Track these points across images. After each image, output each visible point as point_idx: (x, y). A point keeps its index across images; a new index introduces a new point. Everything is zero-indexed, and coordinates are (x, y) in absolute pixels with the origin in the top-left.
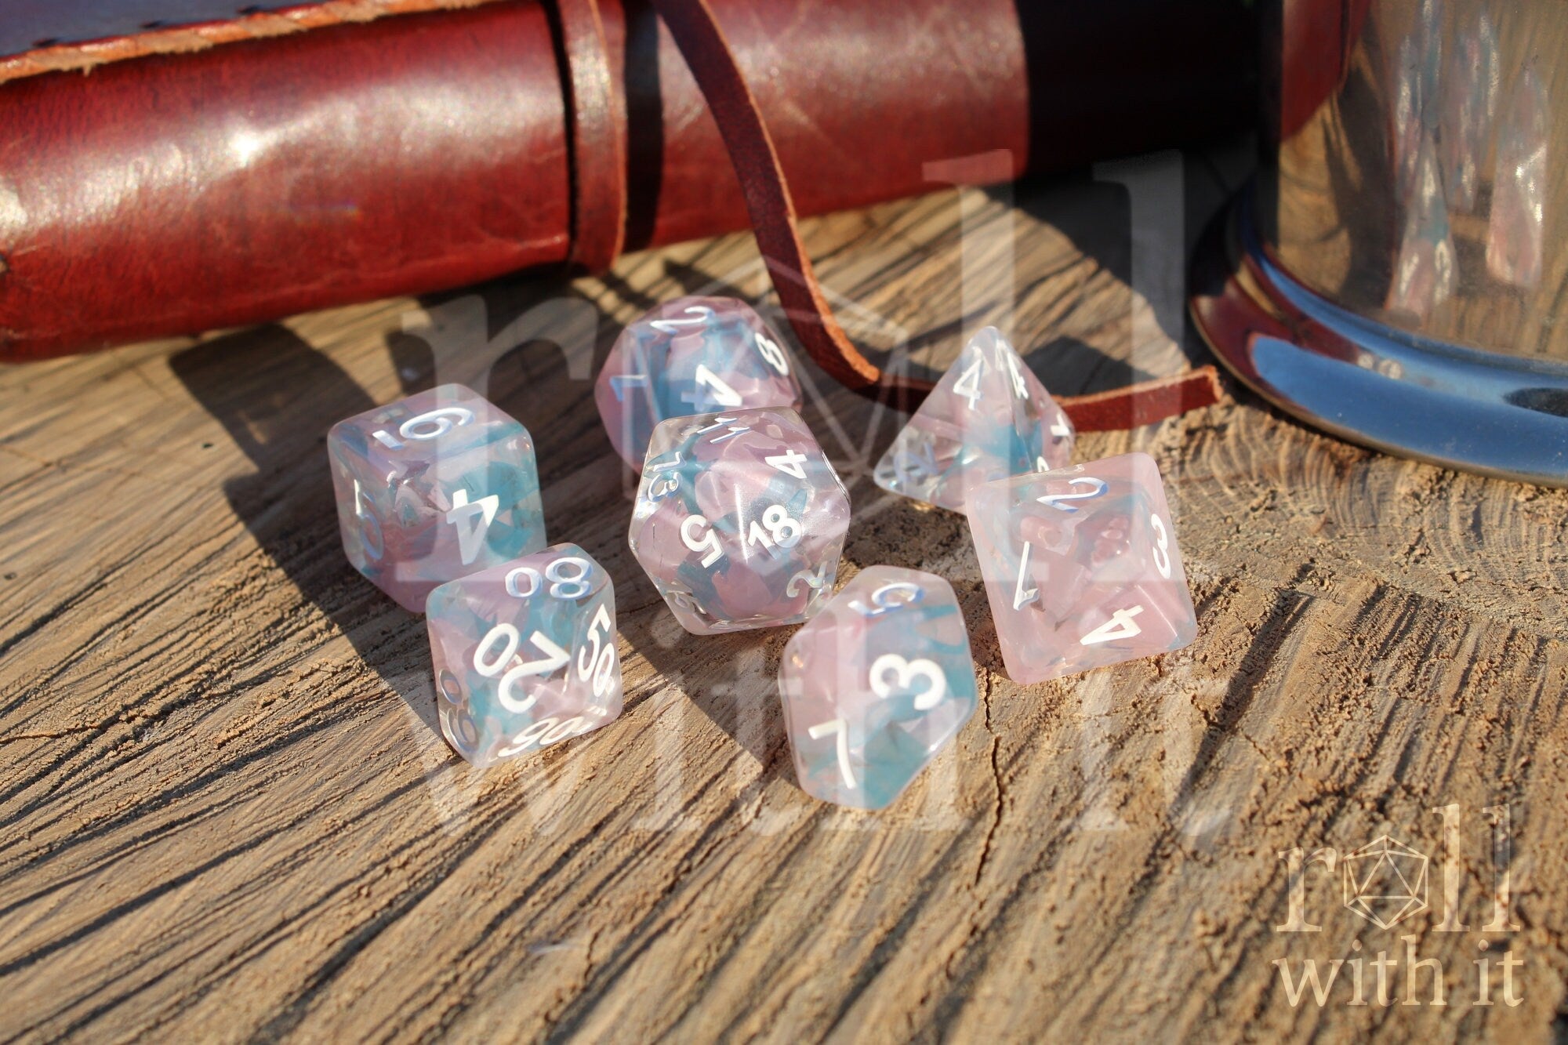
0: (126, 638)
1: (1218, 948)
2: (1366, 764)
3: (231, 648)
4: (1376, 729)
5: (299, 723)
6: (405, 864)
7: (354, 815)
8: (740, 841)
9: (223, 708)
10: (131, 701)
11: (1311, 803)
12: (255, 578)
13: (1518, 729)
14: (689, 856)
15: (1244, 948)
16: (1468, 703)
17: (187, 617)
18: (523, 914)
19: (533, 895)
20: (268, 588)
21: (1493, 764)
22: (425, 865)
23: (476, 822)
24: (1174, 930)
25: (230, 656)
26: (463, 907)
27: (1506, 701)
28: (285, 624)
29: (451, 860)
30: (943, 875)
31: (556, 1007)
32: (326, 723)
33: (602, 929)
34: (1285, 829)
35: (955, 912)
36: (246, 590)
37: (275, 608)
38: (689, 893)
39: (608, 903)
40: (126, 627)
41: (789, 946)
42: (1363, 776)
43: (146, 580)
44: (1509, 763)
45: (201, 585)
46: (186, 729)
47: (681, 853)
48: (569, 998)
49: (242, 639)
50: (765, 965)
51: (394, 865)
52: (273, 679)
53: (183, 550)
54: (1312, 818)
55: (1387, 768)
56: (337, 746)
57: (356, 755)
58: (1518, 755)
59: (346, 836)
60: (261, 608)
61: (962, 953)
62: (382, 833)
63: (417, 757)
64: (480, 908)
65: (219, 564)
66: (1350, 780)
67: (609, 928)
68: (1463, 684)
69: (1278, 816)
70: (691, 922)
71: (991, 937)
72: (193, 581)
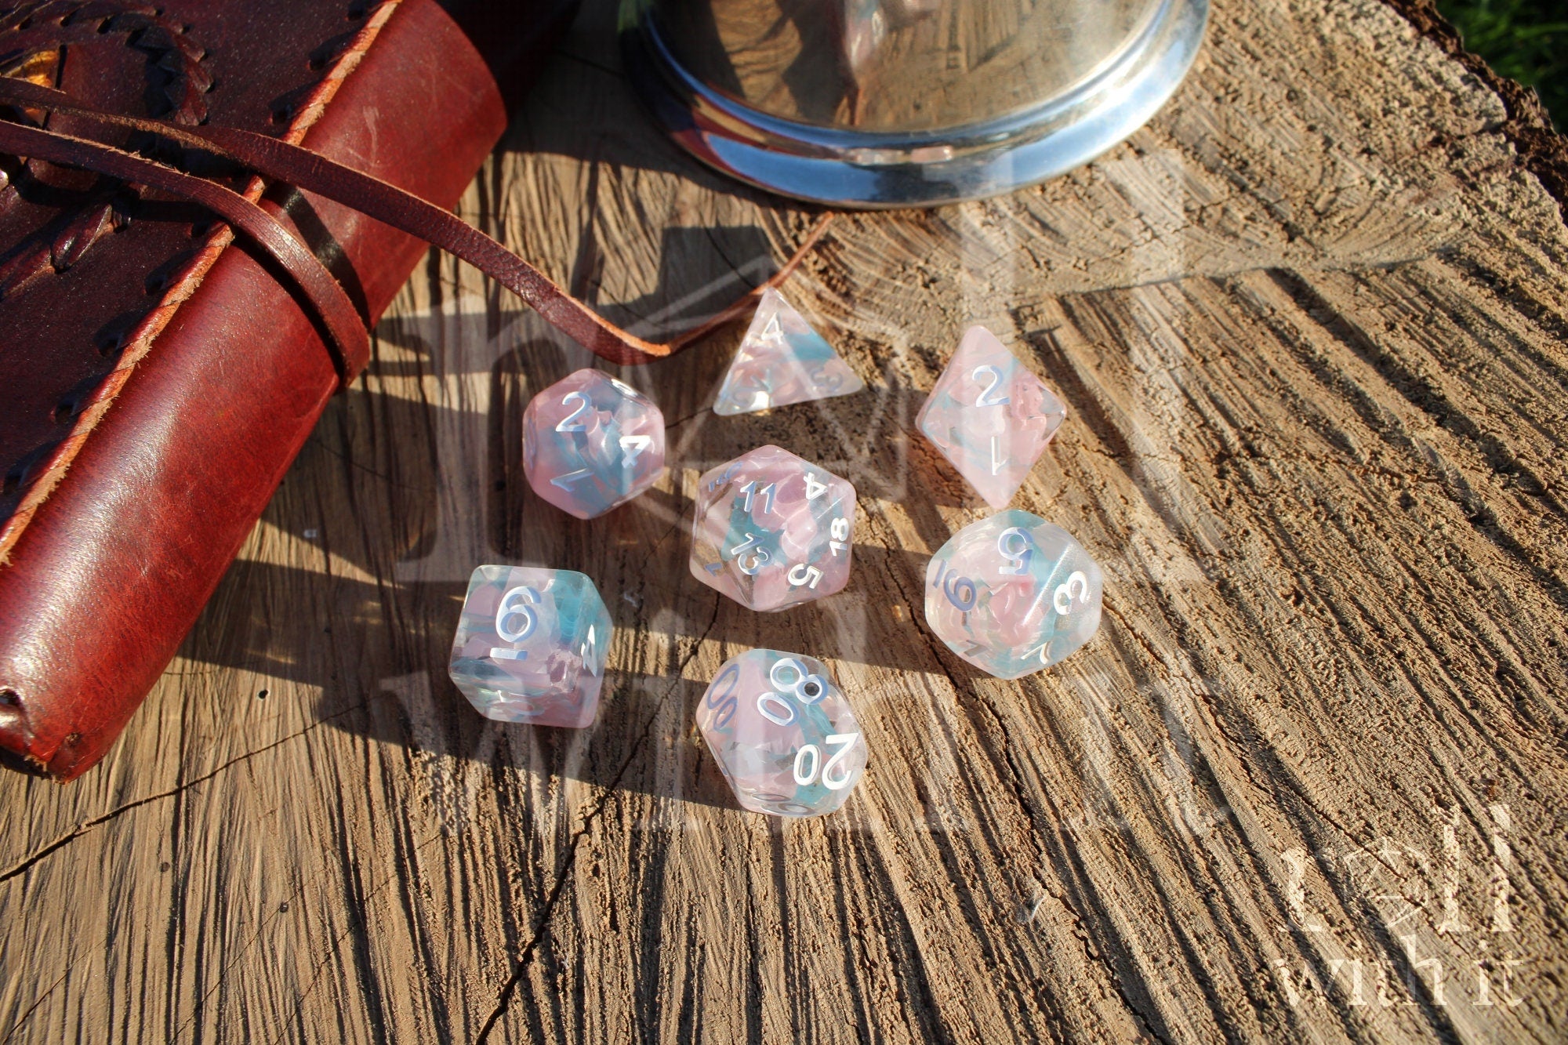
1: (1312, 608)
2: (1210, 428)
3: (506, 843)
4: (1185, 401)
5: (637, 870)
6: (860, 923)
7: (778, 913)
8: (1018, 743)
9: (579, 901)
10: (503, 940)
11: (1221, 474)
12: (437, 775)
13: (1242, 354)
14: (1002, 777)
15: (1322, 597)
16: (1202, 351)
17: (440, 842)
18: (978, 898)
19: (963, 879)
20: (459, 777)
21: (1258, 384)
22: (871, 913)
23: (852, 855)
24: (1282, 614)
25: (512, 851)
26: (939, 924)
27: (1215, 338)
28: (512, 798)
29: (882, 896)
30: (1145, 675)
31: (1087, 945)
32: (654, 855)
33: (1034, 870)
34: (1238, 501)
35: (1185, 696)
36: (448, 790)
37: (484, 788)
38: (1044, 804)
39: (1012, 850)
40: (417, 884)
41: (1141, 793)
42: (1220, 437)
43: (374, 835)
44: (1265, 378)
45: (415, 811)
46: (580, 936)
47: (995, 778)
48: (1084, 933)
49: (500, 832)
50: (1149, 818)
51: (855, 929)
52: (577, 852)
53: (363, 791)
54: (1236, 484)
55: (1222, 423)
56: (692, 870)
57: (713, 867)
58: (1263, 370)
59: (799, 933)
60: (477, 795)
61: (1220, 718)
62: (815, 912)
63: (750, 837)
64: (948, 916)
65: (402, 783)
66: (1217, 444)
67: (1036, 866)
68: (1184, 341)
69: (1223, 497)
70: (1072, 822)
71: (1220, 696)
72: (405, 811)
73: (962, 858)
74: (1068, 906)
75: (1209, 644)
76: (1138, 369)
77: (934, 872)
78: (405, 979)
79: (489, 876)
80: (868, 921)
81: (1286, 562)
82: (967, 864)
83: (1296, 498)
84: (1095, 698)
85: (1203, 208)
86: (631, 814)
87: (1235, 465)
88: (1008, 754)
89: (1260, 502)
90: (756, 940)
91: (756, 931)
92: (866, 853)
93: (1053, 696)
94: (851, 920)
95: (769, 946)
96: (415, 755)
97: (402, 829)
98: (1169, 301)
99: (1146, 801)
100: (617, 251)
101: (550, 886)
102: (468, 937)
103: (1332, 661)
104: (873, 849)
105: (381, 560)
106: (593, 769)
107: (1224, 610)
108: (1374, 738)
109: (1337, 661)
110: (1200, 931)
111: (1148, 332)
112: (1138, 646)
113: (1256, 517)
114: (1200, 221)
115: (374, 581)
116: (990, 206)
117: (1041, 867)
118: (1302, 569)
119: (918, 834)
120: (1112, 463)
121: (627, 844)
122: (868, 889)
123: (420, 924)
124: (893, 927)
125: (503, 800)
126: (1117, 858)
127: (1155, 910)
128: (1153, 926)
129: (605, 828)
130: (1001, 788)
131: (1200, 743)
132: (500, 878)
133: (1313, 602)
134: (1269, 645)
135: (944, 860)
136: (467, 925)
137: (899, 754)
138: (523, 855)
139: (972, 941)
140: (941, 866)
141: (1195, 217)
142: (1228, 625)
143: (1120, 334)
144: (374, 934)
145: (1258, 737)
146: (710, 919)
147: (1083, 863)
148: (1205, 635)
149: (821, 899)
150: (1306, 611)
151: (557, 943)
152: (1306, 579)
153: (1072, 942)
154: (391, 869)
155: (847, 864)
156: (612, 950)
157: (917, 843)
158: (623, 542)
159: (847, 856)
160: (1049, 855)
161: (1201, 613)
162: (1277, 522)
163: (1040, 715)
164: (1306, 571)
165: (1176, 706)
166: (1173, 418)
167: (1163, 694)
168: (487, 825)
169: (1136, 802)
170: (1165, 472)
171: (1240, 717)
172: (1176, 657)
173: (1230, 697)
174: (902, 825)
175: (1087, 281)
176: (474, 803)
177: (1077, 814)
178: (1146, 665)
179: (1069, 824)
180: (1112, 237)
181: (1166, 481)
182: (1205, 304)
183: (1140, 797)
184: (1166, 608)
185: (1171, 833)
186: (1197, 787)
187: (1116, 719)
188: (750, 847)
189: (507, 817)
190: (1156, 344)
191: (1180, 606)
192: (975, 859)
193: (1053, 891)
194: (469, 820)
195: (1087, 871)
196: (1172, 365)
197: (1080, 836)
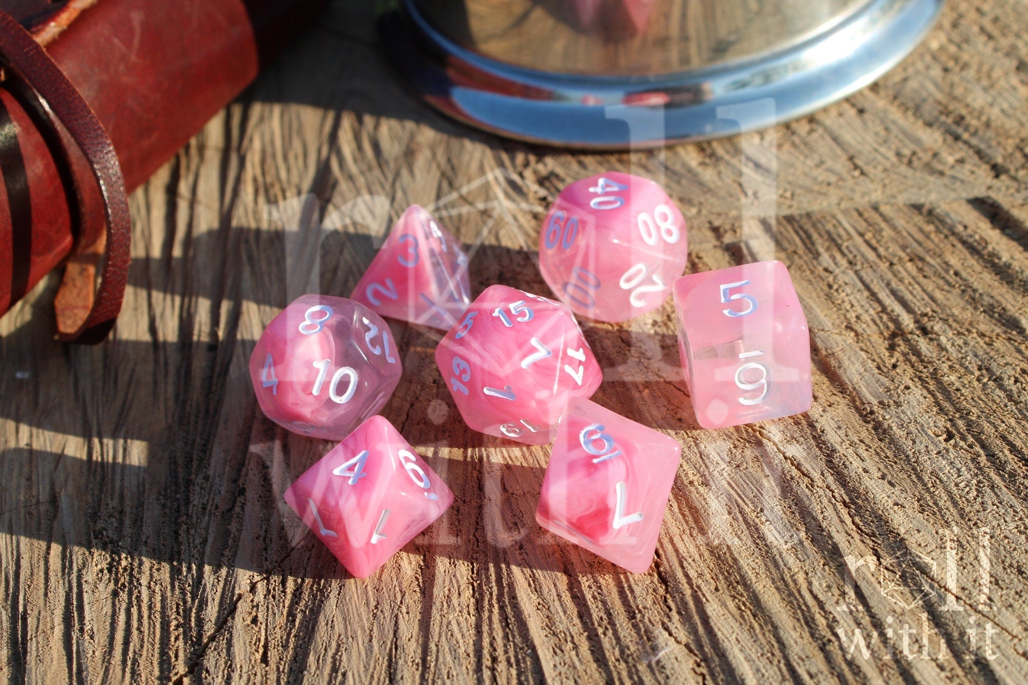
0: (92, 637)
1: (962, 443)
2: (887, 314)
3: (171, 603)
4: (866, 293)
5: (294, 621)
6: (494, 660)
7: (419, 651)
9: (234, 640)
10: (157, 672)
11: (892, 348)
13: (928, 259)
15: (973, 436)
16: (890, 257)
17: (110, 601)
18: (607, 642)
19: (595, 629)
21: (941, 282)
22: (506, 652)
23: (496, 610)
24: (931, 447)
25: (178, 608)
26: (568, 661)
27: (904, 248)
28: (184, 569)
29: (518, 640)
30: (791, 486)
31: (704, 679)
32: (312, 610)
33: (663, 624)
34: (902, 366)
35: (825, 501)
36: (124, 563)
37: (159, 564)
38: (680, 575)
39: (645, 608)
40: (82, 630)
41: (773, 569)
42: (896, 321)
43: (46, 595)
44: (948, 277)
45: (90, 576)
46: (230, 666)
48: (704, 671)
49: (169, 594)
50: (777, 588)
51: (489, 663)
52: (239, 605)
53: (42, 563)
54: (904, 354)
55: (898, 309)
56: (345, 619)
57: (364, 617)
58: (947, 271)
59: (436, 665)
60: (151, 568)
61: (857, 519)
62: (454, 651)
63: (403, 597)
64: (577, 655)
65: (80, 557)
66: (892, 326)
67: (666, 620)
68: (874, 249)
69: (890, 362)
70: (704, 589)
71: (860, 502)
72: (79, 577)
73: (596, 612)
74: (691, 651)
75: (856, 465)
76: (826, 270)
77: (570, 624)
79: (152, 625)
80: (502, 658)
81: (941, 410)
82: (601, 618)
83: (962, 365)
84: (740, 501)
85: (914, 153)
86: (295, 581)
87: (907, 341)
89: (925, 367)
90: (396, 670)
91: (396, 663)
92: (509, 610)
93: (701, 499)
94: (486, 652)
95: (406, 674)
97: (75, 590)
98: (865, 220)
99: (776, 575)
100: (351, 178)
101: (209, 629)
102: (124, 671)
103: (974, 482)
104: (516, 606)
106: (266, 549)
107: (876, 444)
108: (1006, 537)
109: (979, 482)
110: (813, 670)
111: (839, 242)
112: (787, 465)
113: (920, 378)
114: (910, 163)
116: (709, 151)
117: (670, 620)
118: (957, 415)
119: (559, 596)
121: (287, 603)
122: (506, 637)
123: (79, 658)
124: (525, 662)
125: (176, 572)
126: (742, 617)
127: (773, 655)
128: (768, 666)
129: (269, 591)
131: (834, 534)
132: (162, 628)
133: (964, 438)
134: (914, 469)
135: (580, 616)
136: (124, 662)
138: (187, 612)
139: (597, 675)
140: (577, 621)
141: (905, 160)
142: (877, 454)
143: (813, 244)
144: (33, 663)
145: (891, 531)
146: (354, 656)
147: (708, 617)
148: (852, 458)
149: (461, 641)
150: (955, 446)
151: (207, 671)
152: (961, 423)
153: (690, 676)
154: (58, 618)
155: (490, 618)
156: (259, 678)
157: (557, 603)
159: (491, 611)
160: (679, 613)
161: (852, 444)
162: (939, 382)
163: (687, 513)
164: (961, 417)
165: (816, 508)
166: (852, 306)
167: (805, 499)
168: (157, 589)
169: (767, 576)
170: (837, 343)
171: (876, 517)
172: (823, 474)
173: (869, 503)
174: (545, 591)
175: (790, 207)
176: (148, 573)
177: (710, 583)
178: (792, 478)
179: (701, 590)
180: (821, 175)
181: (836, 349)
182: (900, 222)
183: (771, 573)
184: (819, 439)
185: (796, 599)
186: (826, 567)
187: (757, 517)
188: (401, 603)
189: (177, 584)
190: (846, 251)
191: (833, 437)
192: (609, 615)
193: (679, 639)
194: (140, 585)
195: (712, 624)
196: (858, 267)
197: (709, 599)
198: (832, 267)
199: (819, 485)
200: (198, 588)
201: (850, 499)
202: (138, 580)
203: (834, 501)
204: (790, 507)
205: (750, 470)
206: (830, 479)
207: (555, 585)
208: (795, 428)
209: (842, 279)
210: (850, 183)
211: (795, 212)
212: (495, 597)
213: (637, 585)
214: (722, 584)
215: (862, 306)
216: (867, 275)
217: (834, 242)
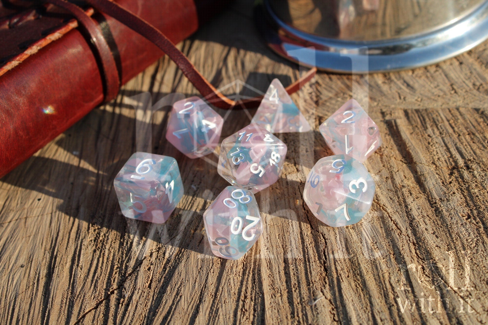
0: (81, 269)
1: (474, 221)
2: (453, 158)
3: (117, 258)
4: (445, 148)
5: (165, 271)
6: (246, 297)
7: (215, 290)
8: (330, 248)
9: (139, 277)
10: (105, 287)
11: (451, 174)
12: (99, 233)
13: (477, 134)
14: (320, 258)
15: (480, 218)
16: (459, 132)
17: (92, 254)
18: (295, 295)
19: (292, 289)
20: (107, 235)
21: (481, 146)
22: (251, 294)
23: (251, 275)
24: (459, 221)
25: (119, 260)
26: (277, 301)
27: (466, 128)
28: (125, 243)
29: (257, 289)
30: (391, 233)
31: (334, 316)
32: (173, 267)
33: (321, 289)
34: (454, 183)
35: (405, 241)
36: (101, 238)
37: (115, 240)
39: (315, 281)
40: (78, 265)
41: (375, 270)
42: (456, 162)
43: (66, 249)
44: (484, 144)
45: (86, 243)
46: (135, 288)
47: (317, 258)
48: (335, 312)
49: (117, 253)
50: (375, 279)
51: (243, 299)
52: (144, 261)
53: (68, 235)
54: (456, 177)
55: (458, 156)
56: (186, 272)
57: (195, 272)
58: (484, 141)
59: (220, 297)
60: (112, 242)
61: (418, 251)
62: (229, 291)
63: (212, 265)
64: (281, 299)
65: (84, 234)
66: (453, 164)
67: (323, 288)
68: (453, 128)
69: (448, 181)
70: (343, 276)
71: (421, 244)
72: (81, 243)
73: (293, 281)
74: (331, 303)
75: (422, 226)
76: (429, 136)
77: (281, 285)
78: (61, 293)
79: (107, 267)
80: (249, 297)
81: (468, 205)
82: (295, 284)
83: (481, 185)
85: (481, 85)
86: (169, 253)
87: (459, 171)
88: (324, 251)
89: (465, 184)
90: (203, 297)
91: (204, 294)
92: (256, 276)
93: (350, 235)
94: (242, 294)
95: (207, 299)
96: (92, 226)
97: (79, 248)
98: (452, 114)
99: (376, 273)
100: (229, 77)
101: (130, 271)
102: (91, 285)
103: (475, 239)
104: (259, 275)
105: (101, 165)
107: (434, 218)
108: (484, 267)
109: (478, 240)
110: (383, 318)
111: (437, 123)
112: (391, 223)
113: (461, 189)
114: (478, 89)
115: (96, 171)
116: (388, 77)
117: (325, 288)
118: (474, 208)
119: (279, 272)
120: (405, 165)
121: (164, 263)
122: (253, 288)
123: (74, 277)
124: (258, 300)
125: (121, 244)
126: (357, 290)
127: (367, 309)
128: (364, 314)
129: (157, 256)
130: (318, 262)
131: (405, 257)
132: (111, 268)
133: (475, 219)
134: (449, 231)
135: (287, 282)
136: (92, 281)
137: (281, 247)
138: (122, 262)
139: (288, 309)
140: (284, 284)
141: (477, 87)
142: (434, 222)
143: (425, 123)
144: (55, 278)
145: (432, 259)
146: (187, 288)
147: (341, 289)
148: (421, 223)
149: (233, 287)
150: (470, 222)
151: (125, 289)
152: (475, 212)
153: (328, 314)
154: (69, 260)
155: (248, 278)
156: (146, 294)
157: (278, 275)
158: (197, 169)
159: (248, 276)
160: (329, 285)
161: (423, 217)
162: (469, 191)
163: (343, 241)
164: (476, 209)
165: (400, 244)
166: (437, 153)
167: (396, 240)
168: (112, 251)
169: (372, 273)
170: (426, 169)
171: (426, 251)
172: (407, 229)
173: (424, 244)
174: (274, 269)
175: (419, 105)
176: (110, 243)
177: (346, 273)
178: (392, 230)
179: (341, 276)
180: (436, 91)
181: (425, 173)
182: (468, 116)
183: (374, 272)
184: (408, 213)
185: (382, 285)
186: (399, 272)
187: (373, 246)
188: (211, 268)
189: (121, 249)
190: (440, 128)
191: (415, 213)
192: (299, 283)
193: (327, 297)
194: (106, 248)
195: (342, 292)
196: (444, 136)
197: (344, 280)
198: (432, 134)
199: (404, 234)
200: (129, 252)
201: (417, 242)
202: (105, 246)
203: (409, 242)
204: (389, 243)
205: (375, 224)
206: (410, 232)
207: (279, 267)
208: (399, 207)
209: (435, 140)
210: (449, 96)
211: (421, 108)
212: (251, 269)
213: (314, 271)
214: (351, 275)
215: (442, 154)
216: (447, 139)
217: (435, 123)
